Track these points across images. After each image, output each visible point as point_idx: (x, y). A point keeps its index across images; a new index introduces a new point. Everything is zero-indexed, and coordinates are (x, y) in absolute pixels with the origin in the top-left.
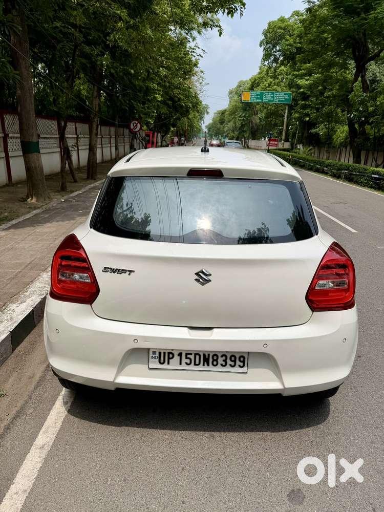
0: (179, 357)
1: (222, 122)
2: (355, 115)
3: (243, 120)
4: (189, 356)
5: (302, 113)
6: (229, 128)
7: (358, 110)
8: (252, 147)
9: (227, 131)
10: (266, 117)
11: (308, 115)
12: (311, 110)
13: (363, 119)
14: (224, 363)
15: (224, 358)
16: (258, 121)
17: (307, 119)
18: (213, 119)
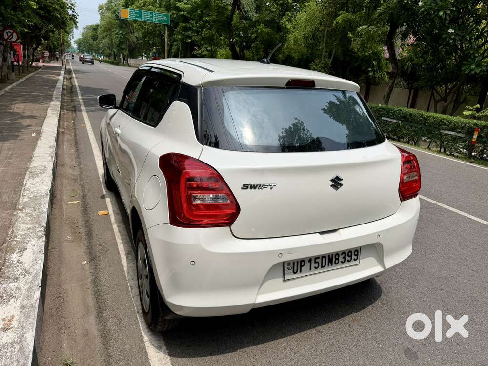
0: (309, 263)
1: (95, 38)
2: (237, 40)
3: (121, 37)
4: (317, 260)
5: (185, 35)
6: (103, 44)
7: (239, 35)
8: (131, 65)
9: (102, 48)
10: (144, 37)
11: (190, 37)
12: (192, 33)
13: (245, 44)
14: (343, 260)
15: (343, 255)
16: (135, 39)
17: (190, 41)
18: (83, 34)
